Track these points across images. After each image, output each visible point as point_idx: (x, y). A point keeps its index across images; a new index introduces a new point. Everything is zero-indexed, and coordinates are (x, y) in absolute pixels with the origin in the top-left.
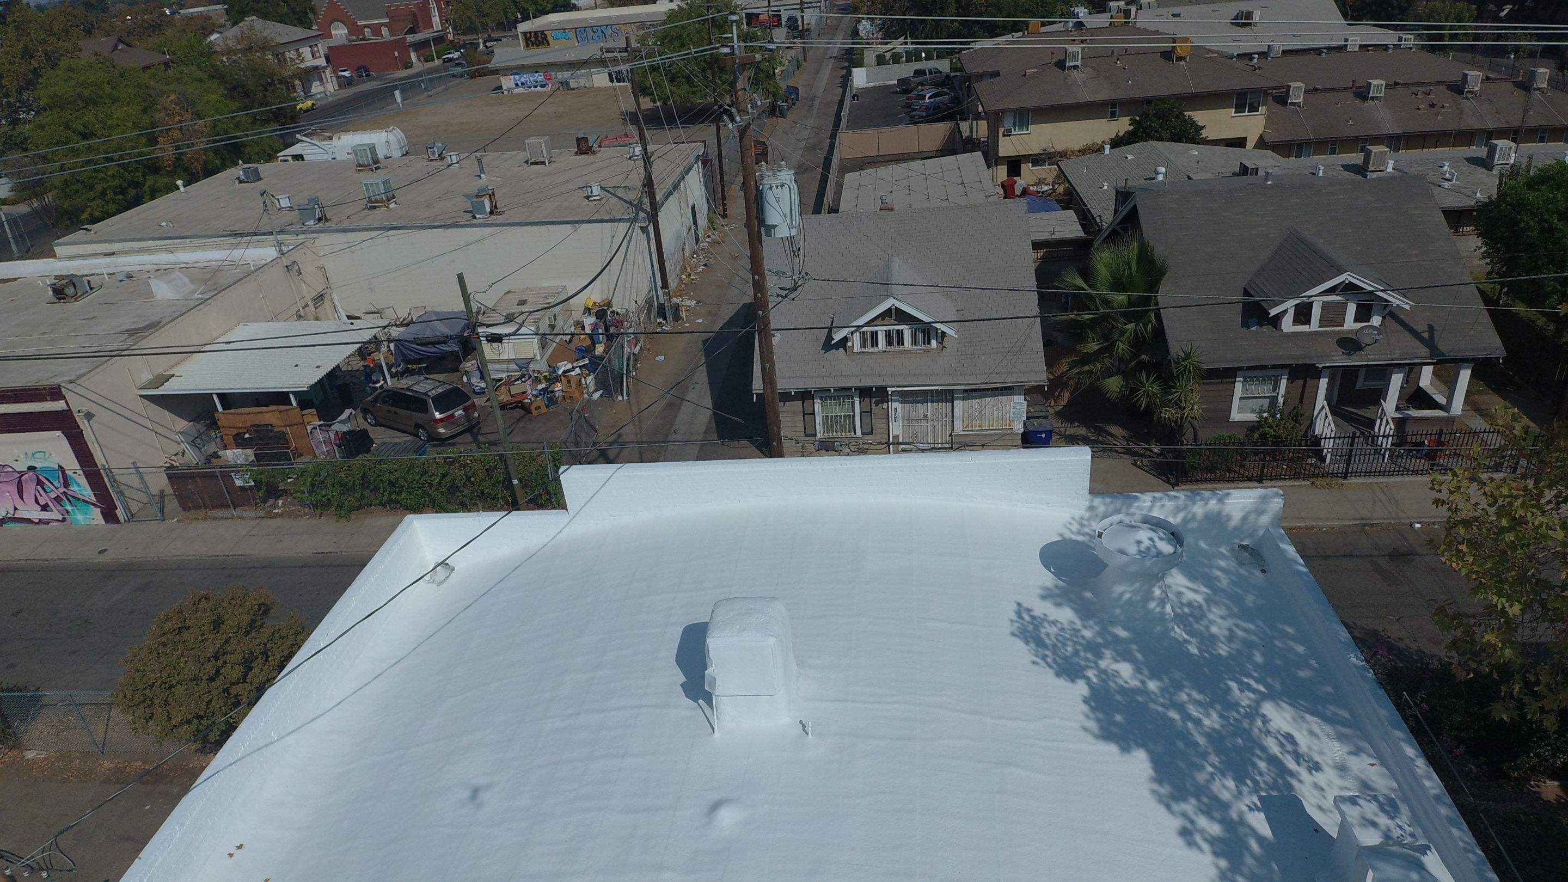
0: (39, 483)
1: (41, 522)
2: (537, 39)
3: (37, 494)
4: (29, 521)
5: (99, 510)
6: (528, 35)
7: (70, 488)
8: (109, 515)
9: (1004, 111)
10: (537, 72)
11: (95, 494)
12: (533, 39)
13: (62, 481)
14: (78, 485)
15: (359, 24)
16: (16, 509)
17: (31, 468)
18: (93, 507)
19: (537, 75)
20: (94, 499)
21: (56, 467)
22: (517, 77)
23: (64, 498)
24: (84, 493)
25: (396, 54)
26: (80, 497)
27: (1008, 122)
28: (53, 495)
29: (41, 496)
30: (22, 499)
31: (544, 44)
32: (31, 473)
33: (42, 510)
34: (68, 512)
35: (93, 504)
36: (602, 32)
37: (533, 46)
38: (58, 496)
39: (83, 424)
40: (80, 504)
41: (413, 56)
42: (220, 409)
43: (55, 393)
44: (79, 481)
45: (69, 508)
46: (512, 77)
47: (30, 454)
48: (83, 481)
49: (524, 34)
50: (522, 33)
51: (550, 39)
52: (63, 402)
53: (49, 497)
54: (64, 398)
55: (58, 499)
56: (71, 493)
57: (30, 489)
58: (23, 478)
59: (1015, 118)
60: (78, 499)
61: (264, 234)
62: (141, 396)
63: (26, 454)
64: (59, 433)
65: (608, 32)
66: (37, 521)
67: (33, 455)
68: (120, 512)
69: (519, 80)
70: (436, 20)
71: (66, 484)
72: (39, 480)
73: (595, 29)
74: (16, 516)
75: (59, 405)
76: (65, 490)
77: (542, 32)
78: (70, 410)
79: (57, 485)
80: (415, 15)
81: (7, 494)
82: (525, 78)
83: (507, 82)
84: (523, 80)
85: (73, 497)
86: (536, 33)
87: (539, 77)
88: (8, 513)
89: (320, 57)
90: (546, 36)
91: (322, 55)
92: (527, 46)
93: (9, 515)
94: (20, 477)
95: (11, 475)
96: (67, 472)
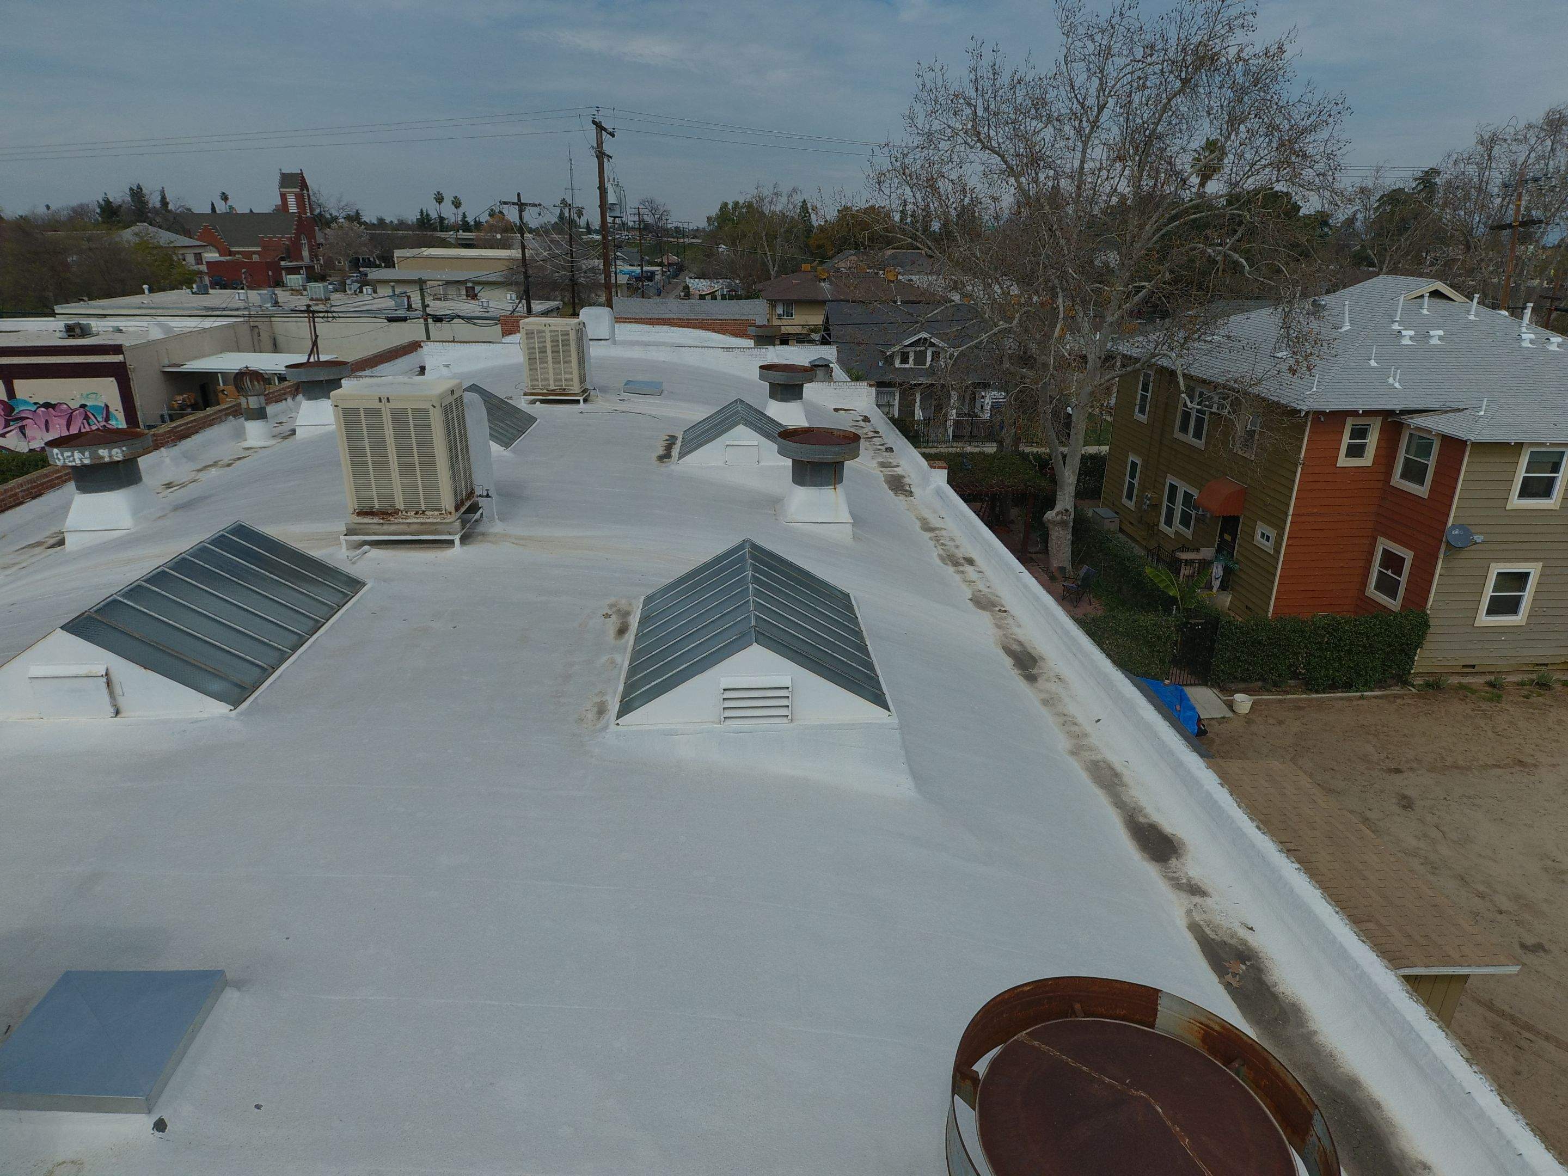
0: (87, 418)
3: (83, 426)
7: (110, 422)
9: (776, 301)
13: (105, 416)
14: (117, 420)
15: (233, 250)
17: (83, 406)
21: (103, 405)
25: (270, 273)
27: (779, 310)
30: (69, 430)
32: (82, 410)
39: (132, 374)
42: (221, 384)
43: (117, 349)
44: (118, 417)
47: (84, 396)
48: (122, 417)
50: (398, 257)
52: (121, 356)
54: (123, 354)
56: (109, 426)
57: (78, 422)
58: (74, 413)
59: (784, 306)
62: (163, 372)
63: (82, 394)
64: (113, 379)
67: (88, 395)
71: (107, 419)
72: (86, 415)
75: (118, 358)
76: (104, 423)
78: (125, 363)
79: (100, 419)
80: (288, 247)
81: (58, 426)
94: (72, 413)
95: (65, 411)
96: (110, 410)
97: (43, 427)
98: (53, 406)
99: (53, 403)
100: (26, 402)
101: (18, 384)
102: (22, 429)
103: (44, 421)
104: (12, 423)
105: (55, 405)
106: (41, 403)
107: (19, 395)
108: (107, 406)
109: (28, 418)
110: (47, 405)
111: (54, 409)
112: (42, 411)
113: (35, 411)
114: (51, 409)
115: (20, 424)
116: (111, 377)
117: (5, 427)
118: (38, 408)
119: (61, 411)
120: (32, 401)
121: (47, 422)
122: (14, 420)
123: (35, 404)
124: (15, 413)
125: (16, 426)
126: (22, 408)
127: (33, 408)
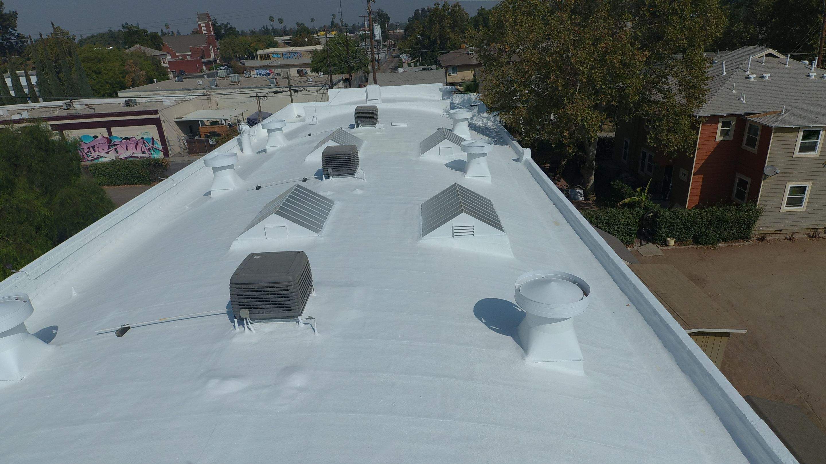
0: (144, 143)
1: (141, 157)
2: (266, 57)
3: (142, 147)
4: (137, 157)
5: (163, 153)
6: (262, 55)
7: (154, 145)
8: (166, 154)
9: (448, 66)
10: (266, 69)
11: (162, 147)
12: (264, 57)
13: (152, 143)
14: (157, 144)
15: (177, 54)
16: (133, 153)
17: (142, 138)
18: (160, 152)
19: (266, 70)
20: (162, 149)
21: (151, 137)
22: (258, 71)
23: (151, 149)
24: (159, 147)
25: (197, 65)
26: (157, 148)
27: (450, 71)
28: (147, 148)
29: (143, 148)
30: (136, 149)
31: (268, 59)
32: (142, 140)
33: (143, 153)
34: (152, 154)
35: (161, 151)
36: (294, 55)
37: (264, 60)
38: (150, 148)
39: (163, 123)
40: (157, 151)
41: (204, 67)
42: (201, 126)
43: (156, 112)
44: (158, 142)
45: (152, 152)
46: (255, 71)
47: (143, 133)
48: (159, 143)
49: (260, 55)
50: (259, 54)
51: (271, 57)
52: (158, 115)
53: (146, 148)
54: (158, 114)
55: (149, 149)
56: (154, 147)
57: (140, 145)
58: (139, 142)
59: (452, 68)
60: (156, 149)
61: (197, 90)
62: (175, 121)
63: (141, 133)
64: (155, 126)
65: (297, 55)
66: (140, 157)
67: (144, 133)
68: (170, 154)
69: (258, 72)
70: (212, 54)
71: (153, 144)
73: (291, 54)
74: (133, 156)
75: (156, 116)
76: (152, 146)
77: (268, 54)
78: (159, 118)
79: (150, 144)
80: (203, 51)
81: (132, 148)
82: (262, 71)
83: (254, 73)
84: (260, 72)
85: (154, 148)
86: (265, 54)
87: (268, 71)
88: (130, 154)
89: (166, 63)
90: (269, 56)
91: (167, 62)
92: (261, 60)
93: (130, 156)
94: (137, 142)
95: (135, 141)
96: (154, 139)
97: (125, 148)
98: (129, 139)
99: (129, 137)
100: (117, 138)
101: (113, 129)
102: (116, 149)
103: (125, 146)
105: (130, 138)
106: (124, 138)
107: (114, 134)
108: (153, 138)
109: (118, 145)
110: (126, 139)
111: (129, 140)
112: (124, 141)
113: (121, 141)
115: (115, 148)
117: (108, 149)
118: (122, 140)
119: (133, 141)
121: (127, 146)
122: (112, 146)
123: (121, 138)
124: (112, 142)
125: (113, 148)
126: (115, 140)
127: (121, 140)
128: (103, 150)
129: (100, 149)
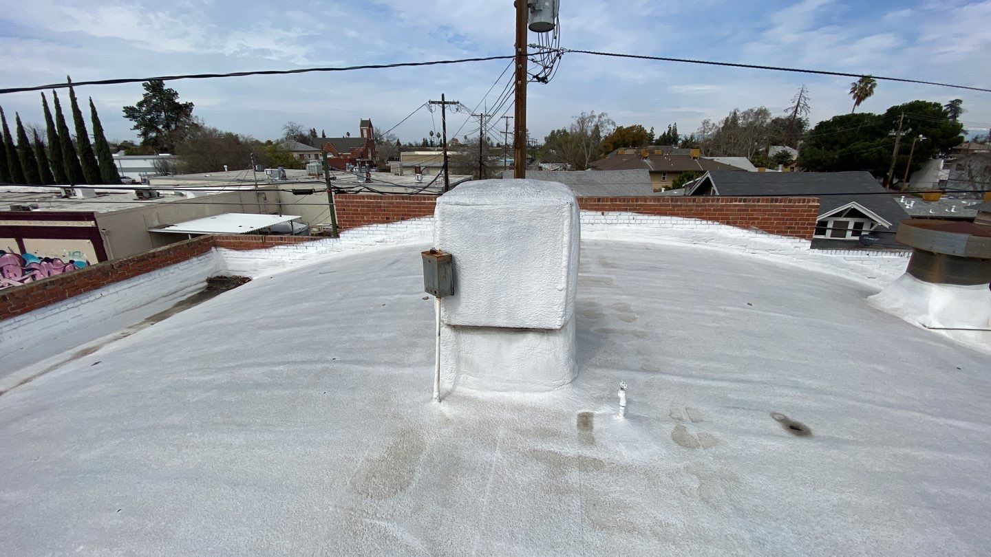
15: (339, 154)
17: (72, 262)
21: (85, 262)
32: (71, 265)
39: (104, 236)
43: (90, 216)
47: (71, 253)
54: (93, 219)
58: (67, 267)
62: (149, 232)
63: (69, 252)
64: (88, 241)
67: (74, 253)
75: (91, 224)
78: (97, 227)
80: (362, 153)
94: (65, 267)
95: (60, 265)
98: (51, 261)
99: (51, 258)
100: (33, 257)
101: (26, 241)
102: (34, 277)
103: (47, 272)
104: (26, 273)
105: (53, 260)
106: (43, 257)
107: (28, 251)
108: (88, 263)
110: (47, 260)
111: (52, 263)
112: (45, 264)
113: (40, 264)
114: (50, 263)
115: (32, 274)
116: (88, 239)
117: (22, 276)
118: (42, 261)
119: (57, 265)
120: (37, 256)
121: (49, 273)
122: (27, 270)
123: (40, 258)
124: (27, 265)
125: (29, 275)
126: (31, 261)
127: (39, 262)
128: (15, 275)
129: (11, 275)
